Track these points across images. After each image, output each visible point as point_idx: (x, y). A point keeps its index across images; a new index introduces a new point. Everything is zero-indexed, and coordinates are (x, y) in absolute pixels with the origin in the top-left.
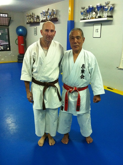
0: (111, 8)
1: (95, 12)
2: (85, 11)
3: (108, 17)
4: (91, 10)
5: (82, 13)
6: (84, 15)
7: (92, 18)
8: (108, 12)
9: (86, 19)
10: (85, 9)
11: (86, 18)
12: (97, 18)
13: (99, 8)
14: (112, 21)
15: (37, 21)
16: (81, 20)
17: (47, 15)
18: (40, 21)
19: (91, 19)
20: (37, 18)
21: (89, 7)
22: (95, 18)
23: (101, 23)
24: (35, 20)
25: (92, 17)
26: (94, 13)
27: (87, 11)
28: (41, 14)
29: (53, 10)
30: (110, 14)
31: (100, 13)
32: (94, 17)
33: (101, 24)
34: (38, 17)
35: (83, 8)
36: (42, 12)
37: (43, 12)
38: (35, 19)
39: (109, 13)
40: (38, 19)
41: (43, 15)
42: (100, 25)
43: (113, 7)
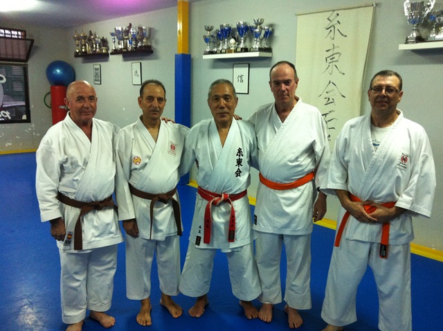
0: (266, 33)
1: (235, 39)
2: (212, 36)
3: (261, 50)
4: (226, 33)
5: (207, 40)
6: (212, 44)
7: (229, 51)
8: (261, 40)
9: (216, 53)
10: (214, 30)
11: (215, 50)
12: (239, 52)
13: (242, 31)
14: (270, 59)
15: (101, 50)
16: (205, 54)
17: (127, 39)
18: (110, 52)
19: (225, 53)
20: (101, 45)
21: (222, 26)
22: (236, 51)
23: (248, 62)
25: (230, 48)
26: (232, 41)
27: (218, 35)
28: (112, 34)
29: (141, 29)
30: (265, 45)
31: (244, 42)
32: (233, 49)
33: (249, 65)
34: (104, 42)
35: (209, 29)
36: (114, 31)
37: (118, 32)
38: (96, 46)
39: (264, 42)
40: (104, 46)
41: (116, 37)
42: (246, 67)
43: (270, 29)
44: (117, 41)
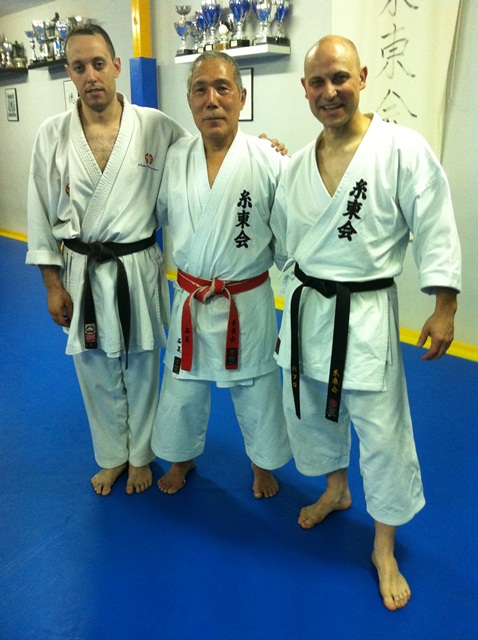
0: (280, 11)
1: (227, 24)
2: (190, 23)
3: (270, 40)
4: (212, 17)
5: (180, 31)
6: (189, 36)
8: (271, 24)
9: (197, 52)
10: (192, 14)
11: (195, 47)
12: (234, 47)
13: (239, 11)
14: (285, 57)
15: (14, 63)
16: (178, 55)
17: (52, 40)
18: (29, 64)
20: (15, 55)
22: (229, 46)
23: (251, 66)
24: (6, 60)
25: (219, 42)
26: (223, 29)
27: (200, 22)
28: (29, 34)
29: (73, 20)
30: (277, 34)
31: (244, 29)
32: (224, 42)
33: (252, 70)
34: (18, 49)
35: (184, 12)
36: (31, 29)
38: (6, 56)
39: (275, 28)
40: (19, 56)
41: (35, 39)
42: (248, 74)
43: (286, 5)
44: (37, 45)
